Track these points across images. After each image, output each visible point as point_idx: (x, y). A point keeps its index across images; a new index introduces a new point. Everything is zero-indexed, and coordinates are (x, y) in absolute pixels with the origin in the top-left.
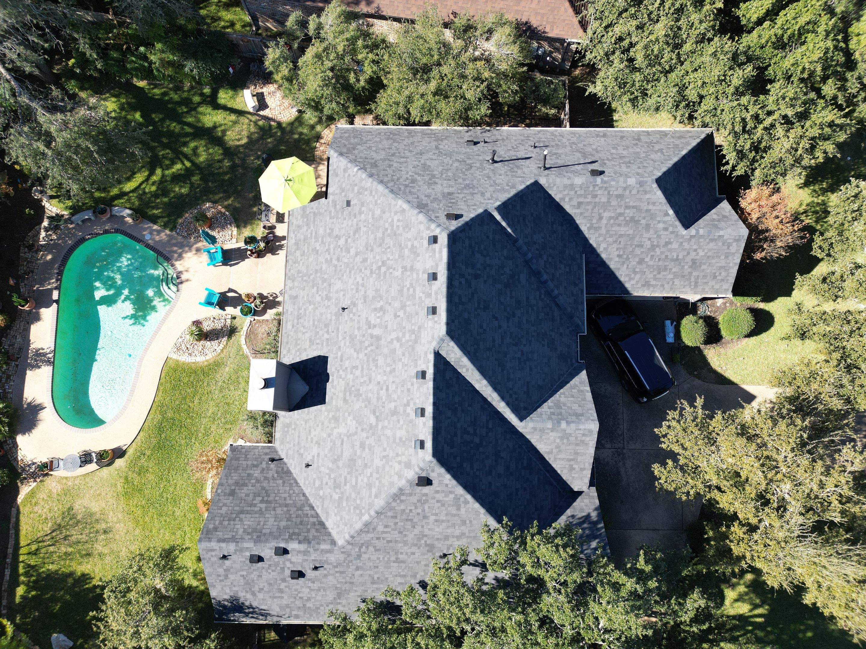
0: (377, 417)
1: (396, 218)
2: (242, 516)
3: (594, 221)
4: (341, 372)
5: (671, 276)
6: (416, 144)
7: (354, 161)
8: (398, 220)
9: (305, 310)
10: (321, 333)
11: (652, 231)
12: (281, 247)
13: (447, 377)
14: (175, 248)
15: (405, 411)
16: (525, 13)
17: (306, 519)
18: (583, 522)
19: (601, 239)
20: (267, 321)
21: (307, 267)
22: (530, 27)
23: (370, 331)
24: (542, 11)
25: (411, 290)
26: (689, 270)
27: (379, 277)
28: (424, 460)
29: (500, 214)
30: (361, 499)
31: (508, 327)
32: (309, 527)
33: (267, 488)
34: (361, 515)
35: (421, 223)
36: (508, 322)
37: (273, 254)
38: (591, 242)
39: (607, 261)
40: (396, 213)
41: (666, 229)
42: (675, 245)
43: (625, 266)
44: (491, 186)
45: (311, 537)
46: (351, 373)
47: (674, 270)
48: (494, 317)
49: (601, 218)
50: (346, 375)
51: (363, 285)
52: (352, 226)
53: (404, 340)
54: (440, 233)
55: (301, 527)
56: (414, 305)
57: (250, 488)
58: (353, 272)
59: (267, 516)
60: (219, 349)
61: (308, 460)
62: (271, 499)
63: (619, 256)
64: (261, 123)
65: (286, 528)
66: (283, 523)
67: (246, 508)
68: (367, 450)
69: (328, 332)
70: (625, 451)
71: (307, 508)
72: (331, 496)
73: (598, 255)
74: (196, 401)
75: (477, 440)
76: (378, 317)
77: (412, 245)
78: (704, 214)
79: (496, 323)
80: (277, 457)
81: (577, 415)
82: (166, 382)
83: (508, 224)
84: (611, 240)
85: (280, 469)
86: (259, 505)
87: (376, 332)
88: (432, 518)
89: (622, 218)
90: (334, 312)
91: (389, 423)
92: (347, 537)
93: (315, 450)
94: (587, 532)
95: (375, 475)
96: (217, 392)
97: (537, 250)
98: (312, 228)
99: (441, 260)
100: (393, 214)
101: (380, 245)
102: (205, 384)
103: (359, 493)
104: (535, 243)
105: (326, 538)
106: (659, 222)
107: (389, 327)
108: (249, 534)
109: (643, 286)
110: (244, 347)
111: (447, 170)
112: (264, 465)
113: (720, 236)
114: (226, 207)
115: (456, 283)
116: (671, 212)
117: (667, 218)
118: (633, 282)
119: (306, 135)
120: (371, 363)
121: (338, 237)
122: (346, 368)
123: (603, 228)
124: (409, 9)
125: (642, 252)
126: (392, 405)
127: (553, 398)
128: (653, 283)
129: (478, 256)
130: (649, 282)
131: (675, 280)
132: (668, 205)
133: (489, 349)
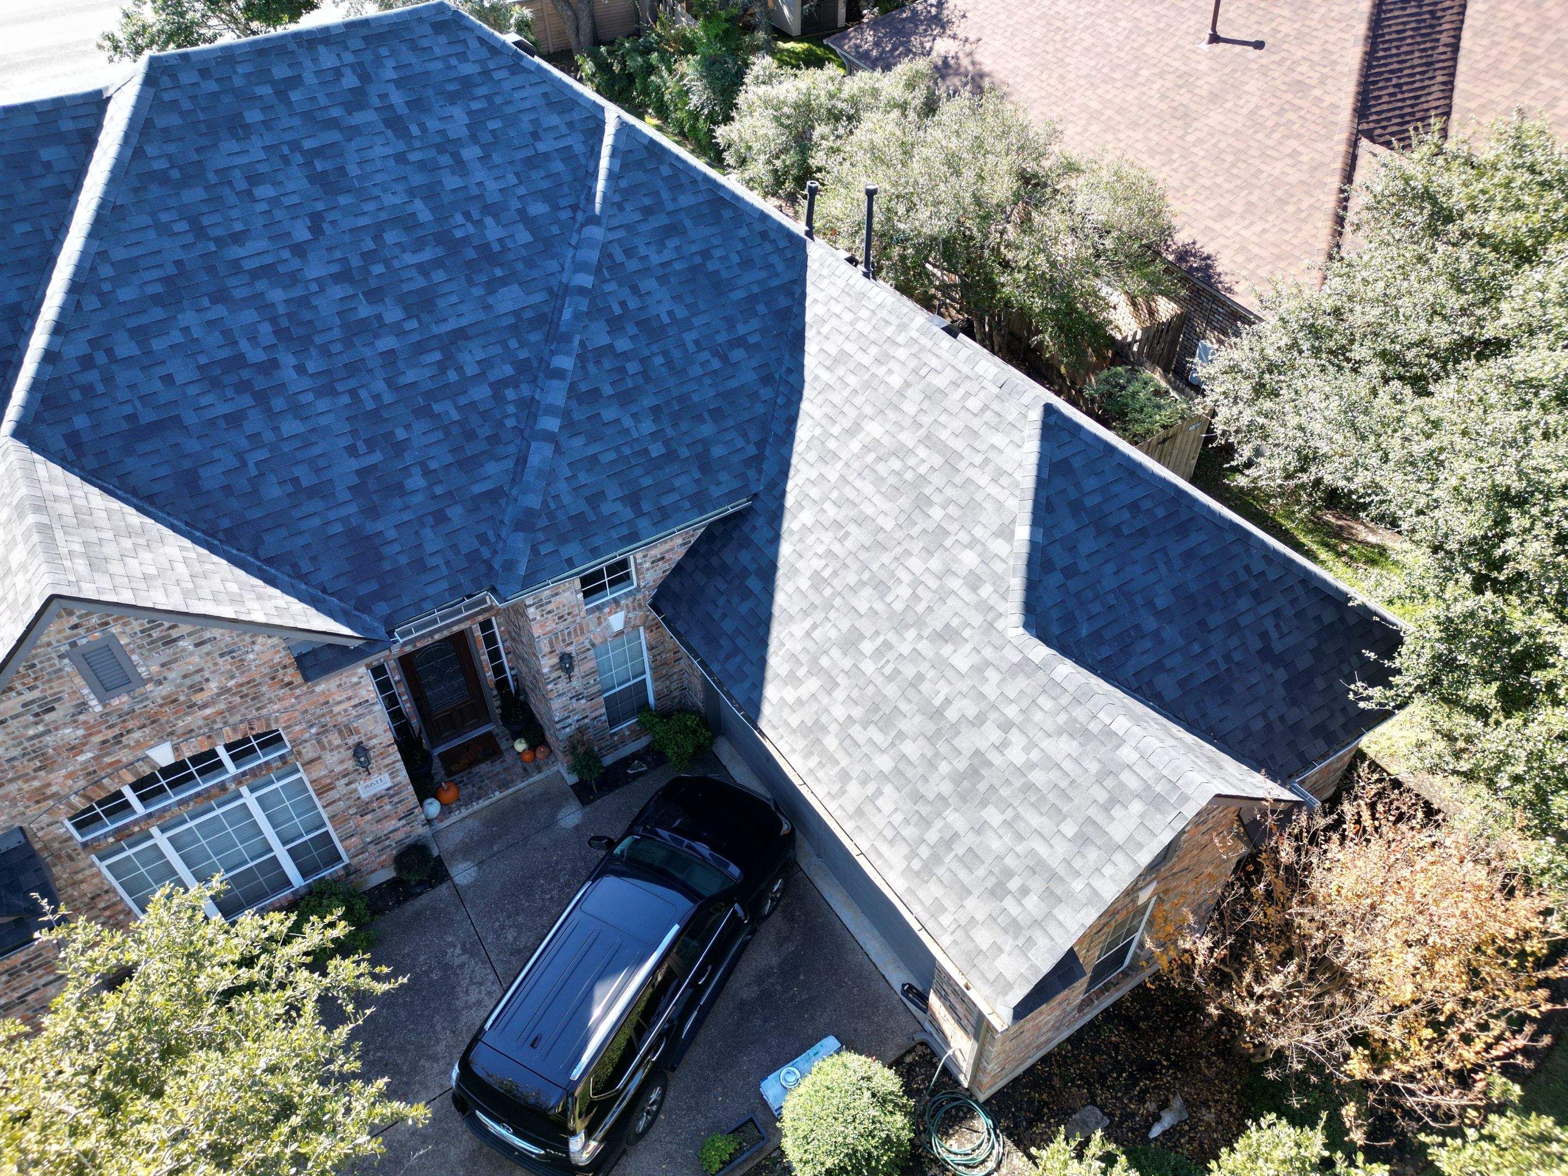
3: (837, 430)
5: (885, 764)
11: (935, 564)
16: (1219, 241)
19: (814, 493)
24: (1257, 250)
29: (618, 134)
36: (337, 278)
38: (790, 486)
39: (780, 573)
41: (974, 582)
42: (962, 660)
43: (808, 624)
47: (907, 747)
49: (853, 431)
63: (817, 579)
73: (775, 539)
79: (301, 233)
83: (611, 176)
84: (831, 510)
89: (898, 465)
97: (623, 304)
104: (635, 289)
106: (973, 543)
109: (803, 731)
116: (1023, 532)
117: (999, 547)
118: (790, 695)
123: (839, 465)
125: (873, 612)
128: (831, 742)
129: (458, 113)
130: (824, 729)
131: (888, 789)
132: (1029, 505)
133: (199, 230)
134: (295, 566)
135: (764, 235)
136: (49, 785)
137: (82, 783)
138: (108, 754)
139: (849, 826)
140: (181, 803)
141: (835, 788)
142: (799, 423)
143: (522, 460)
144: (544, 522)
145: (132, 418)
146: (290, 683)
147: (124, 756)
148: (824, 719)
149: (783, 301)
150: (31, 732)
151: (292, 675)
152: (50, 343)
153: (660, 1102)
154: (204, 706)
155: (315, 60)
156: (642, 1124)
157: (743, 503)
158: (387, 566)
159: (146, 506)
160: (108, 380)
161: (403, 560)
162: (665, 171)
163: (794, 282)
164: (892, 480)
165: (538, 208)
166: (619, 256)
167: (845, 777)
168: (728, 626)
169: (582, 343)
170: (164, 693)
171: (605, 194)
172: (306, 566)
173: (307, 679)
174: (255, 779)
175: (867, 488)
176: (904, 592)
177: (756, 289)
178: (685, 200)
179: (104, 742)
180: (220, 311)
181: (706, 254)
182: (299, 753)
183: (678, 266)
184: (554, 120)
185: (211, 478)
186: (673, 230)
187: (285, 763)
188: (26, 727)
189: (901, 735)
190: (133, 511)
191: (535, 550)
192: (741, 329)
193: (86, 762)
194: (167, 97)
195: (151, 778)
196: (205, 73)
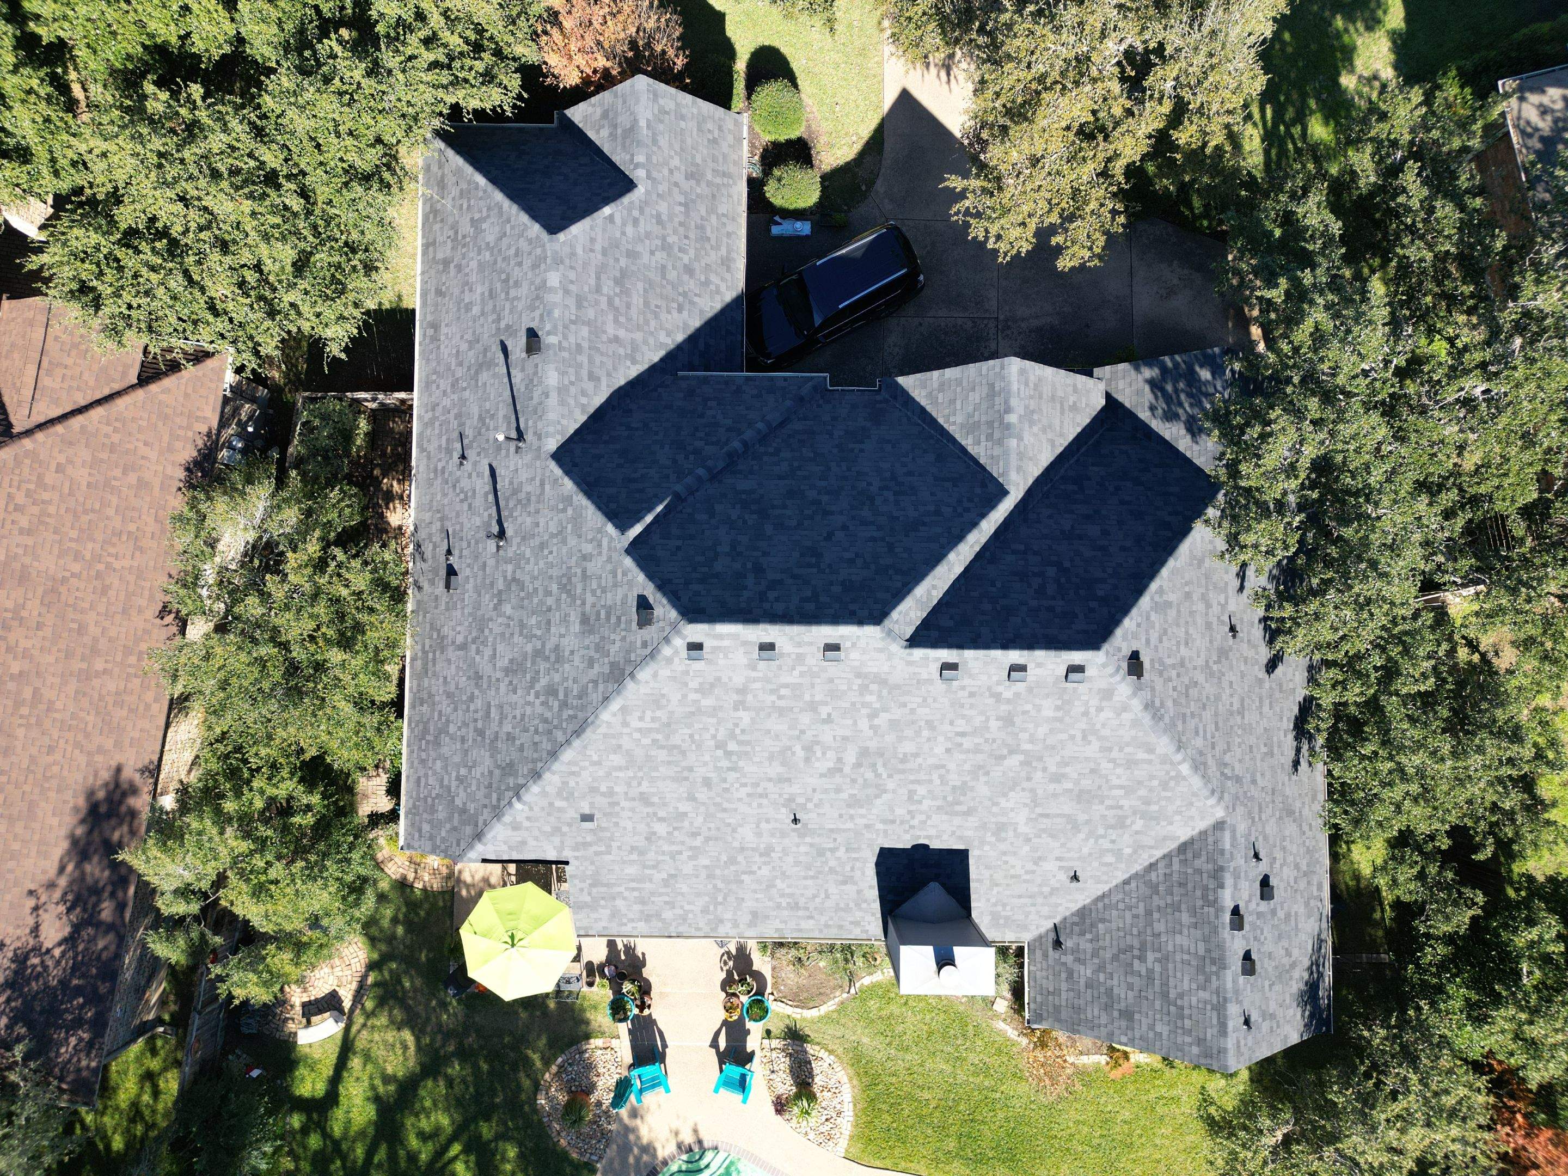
0: (1011, 752)
1: (635, 724)
2: (1172, 995)
3: (621, 351)
4: (915, 822)
5: (713, 219)
6: (452, 688)
7: (497, 812)
8: (641, 719)
9: (782, 895)
10: (832, 863)
11: (639, 248)
12: (629, 950)
13: (951, 623)
14: (631, 1160)
15: (1008, 701)
16: (169, 471)
17: (1175, 877)
18: (1163, 390)
19: (651, 341)
20: (774, 969)
21: (698, 895)
22: (197, 463)
23: (847, 770)
24: (166, 438)
25: (783, 692)
26: (703, 185)
27: (746, 753)
28: (1104, 666)
29: (632, 526)
30: (1152, 777)
31: (841, 513)
32: (1190, 871)
33: (1115, 951)
34: (1179, 778)
35: (655, 675)
36: (832, 513)
37: (643, 963)
38: (656, 359)
39: (689, 332)
40: (625, 724)
41: (636, 222)
42: (663, 207)
43: (696, 299)
44: (564, 542)
45: (1210, 866)
46: (920, 802)
47: (703, 213)
48: (829, 537)
49: (616, 339)
50: (921, 813)
51: (756, 785)
52: (633, 810)
53: (877, 705)
54: (684, 638)
55: (1190, 886)
56: (813, 686)
57: (1115, 982)
58: (726, 805)
59: (1170, 948)
60: (828, 1059)
61: (1064, 877)
62: (1136, 944)
63: (680, 309)
64: (369, 1005)
65: (1193, 912)
66: (1185, 918)
67: (1157, 989)
68: (1067, 770)
69: (833, 850)
70: (1001, 317)
71: (1153, 876)
72: (1137, 833)
73: (679, 348)
74: (926, 1095)
75: (1051, 572)
76: (824, 754)
77: (696, 691)
78: (598, 151)
79: (839, 535)
80: (1052, 936)
81: (992, 393)
82: (891, 1155)
83: (650, 510)
84: (653, 323)
85: (1076, 929)
86: (1150, 965)
87: (850, 757)
88: (1184, 651)
89: (617, 300)
90: (797, 840)
91: (1024, 730)
92: (1212, 801)
93: (1050, 866)
94: (1181, 385)
95: (1115, 754)
96: (908, 1057)
97: (687, 458)
98: (622, 889)
99: (735, 636)
100: (625, 730)
101: (683, 753)
102: (894, 1080)
103: (1140, 783)
104: (675, 461)
105: (1210, 840)
106: (623, 233)
107: (848, 733)
108: (1208, 980)
109: (728, 269)
110: (824, 1009)
111: (522, 625)
112: (1069, 959)
113: (648, 127)
114: (547, 1063)
115: (779, 608)
116: (607, 210)
117: (618, 220)
118: (723, 288)
119: (398, 910)
120: (908, 766)
121: (651, 837)
122: (909, 812)
123: (633, 336)
124: (148, 707)
125: (674, 268)
126: (994, 724)
127: (957, 437)
128: (724, 251)
129: (718, 567)
130: (722, 258)
131: (719, 211)
132: (596, 215)
133: (891, 547)
152: (980, 521)
155: (787, 608)
158: (869, 411)
160: (960, 501)
161: (860, 411)
162: (613, 505)
163: (575, 442)
164: (624, 298)
165: (701, 517)
166: (673, 476)
167: (728, 235)
169: (721, 449)
171: (661, 503)
176: (658, 256)
189: (702, 218)
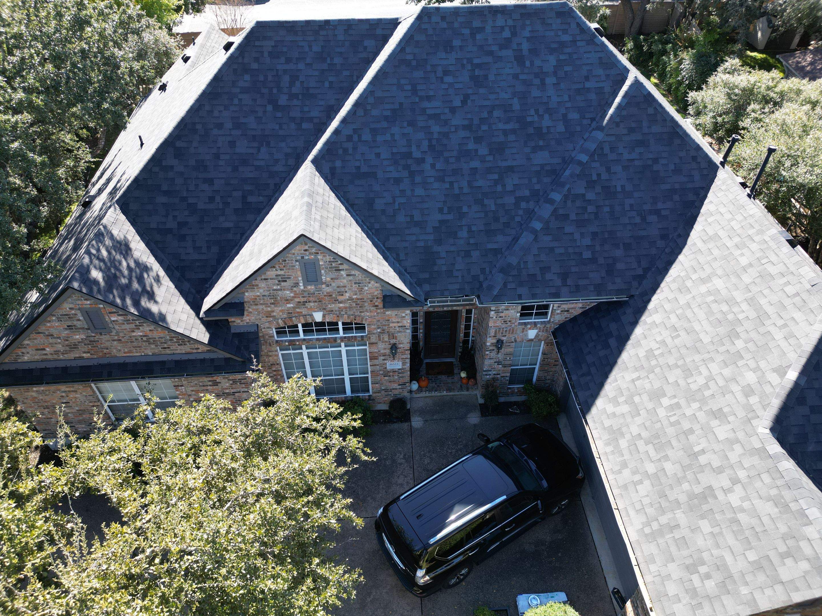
3: (695, 276)
11: (727, 372)
19: (668, 306)
38: (655, 297)
39: (630, 342)
41: (748, 391)
42: (722, 432)
43: (635, 375)
49: (706, 280)
63: (650, 353)
73: (635, 323)
84: (674, 319)
89: (725, 308)
94: (123, 280)
106: (757, 369)
116: (793, 375)
117: (774, 378)
118: (610, 409)
123: (689, 296)
125: (677, 384)
128: (623, 443)
130: (622, 435)
131: (647, 483)
132: (803, 361)
134: (398, 255)
135: (694, 158)
136: (273, 311)
137: (285, 316)
138: (299, 308)
139: (616, 491)
140: (318, 339)
141: (617, 468)
142: (674, 266)
143: (516, 239)
144: (515, 272)
145: (358, 168)
146: (377, 306)
147: (304, 311)
148: (624, 429)
149: (691, 197)
150: (275, 288)
151: (379, 302)
152: (339, 126)
153: (466, 576)
154: (340, 302)
155: (494, 21)
156: (453, 581)
157: (624, 298)
158: (436, 268)
159: (350, 208)
160: (355, 149)
161: (444, 268)
162: (651, 111)
163: (703, 188)
164: (719, 316)
165: (574, 116)
166: (607, 150)
167: (624, 465)
168: (590, 359)
169: (569, 190)
170: (328, 291)
171: (612, 116)
172: (402, 257)
173: (384, 307)
174: (349, 342)
175: (701, 314)
176: (701, 381)
177: (677, 186)
178: (656, 129)
179: (299, 302)
180: (409, 130)
181: (656, 160)
182: (370, 338)
183: (637, 163)
184: (600, 72)
185: (379, 204)
186: (642, 143)
187: (362, 340)
188: (274, 285)
190: (344, 208)
191: (505, 285)
192: (660, 206)
193: (289, 308)
194: (424, 26)
195: (310, 325)
196: (443, 18)
